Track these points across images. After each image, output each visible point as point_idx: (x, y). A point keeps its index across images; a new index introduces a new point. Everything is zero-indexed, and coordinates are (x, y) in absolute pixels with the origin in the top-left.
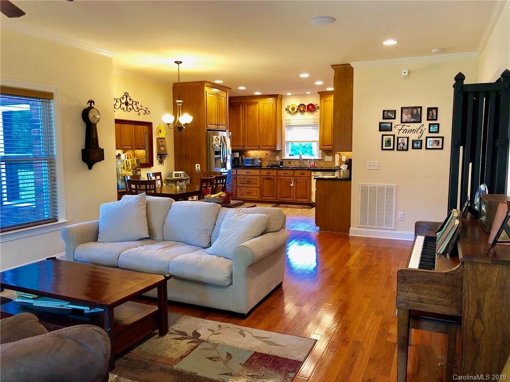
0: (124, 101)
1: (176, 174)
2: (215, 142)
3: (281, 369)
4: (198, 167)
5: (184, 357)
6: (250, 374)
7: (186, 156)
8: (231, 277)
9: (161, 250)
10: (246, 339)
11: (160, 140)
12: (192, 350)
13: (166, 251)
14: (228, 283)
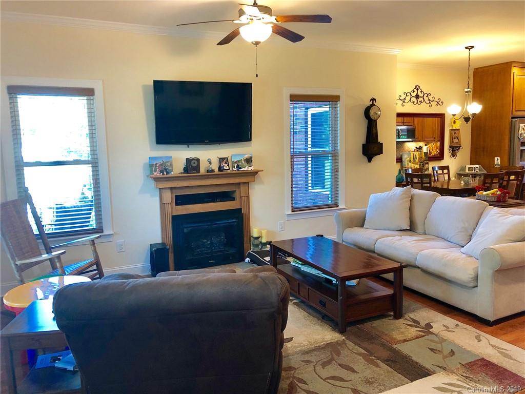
0: (414, 94)
1: (469, 168)
2: (523, 131)
3: (503, 381)
4: (497, 161)
5: (408, 341)
6: (465, 375)
7: (484, 148)
8: (476, 278)
9: (414, 242)
10: (480, 344)
11: (454, 132)
12: (418, 338)
13: (419, 244)
14: (472, 285)
